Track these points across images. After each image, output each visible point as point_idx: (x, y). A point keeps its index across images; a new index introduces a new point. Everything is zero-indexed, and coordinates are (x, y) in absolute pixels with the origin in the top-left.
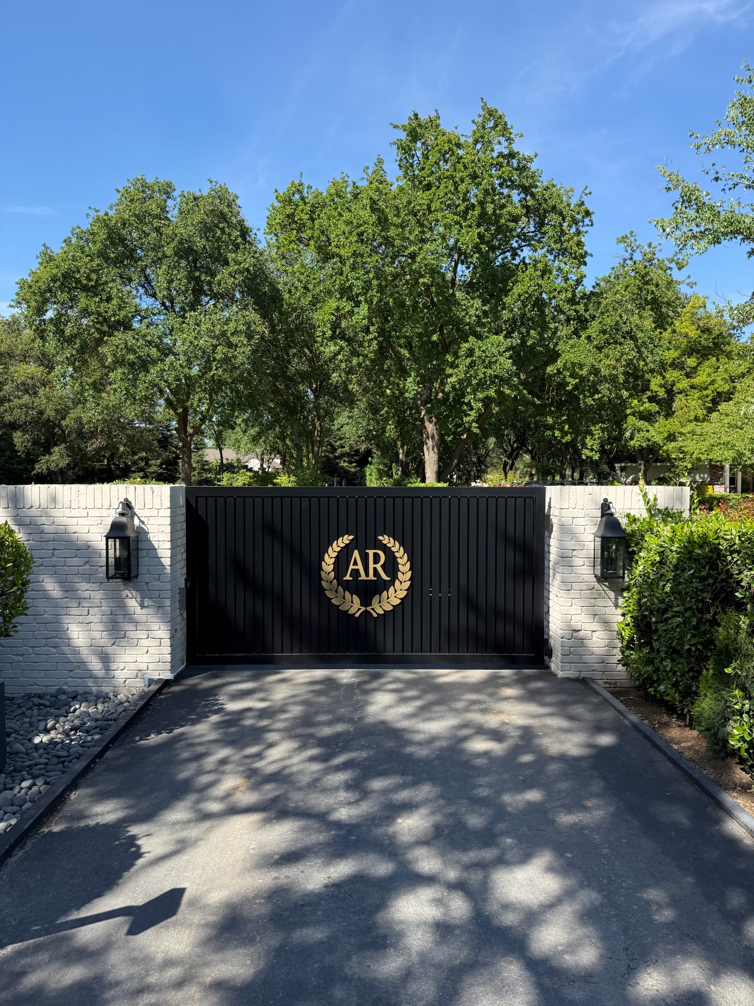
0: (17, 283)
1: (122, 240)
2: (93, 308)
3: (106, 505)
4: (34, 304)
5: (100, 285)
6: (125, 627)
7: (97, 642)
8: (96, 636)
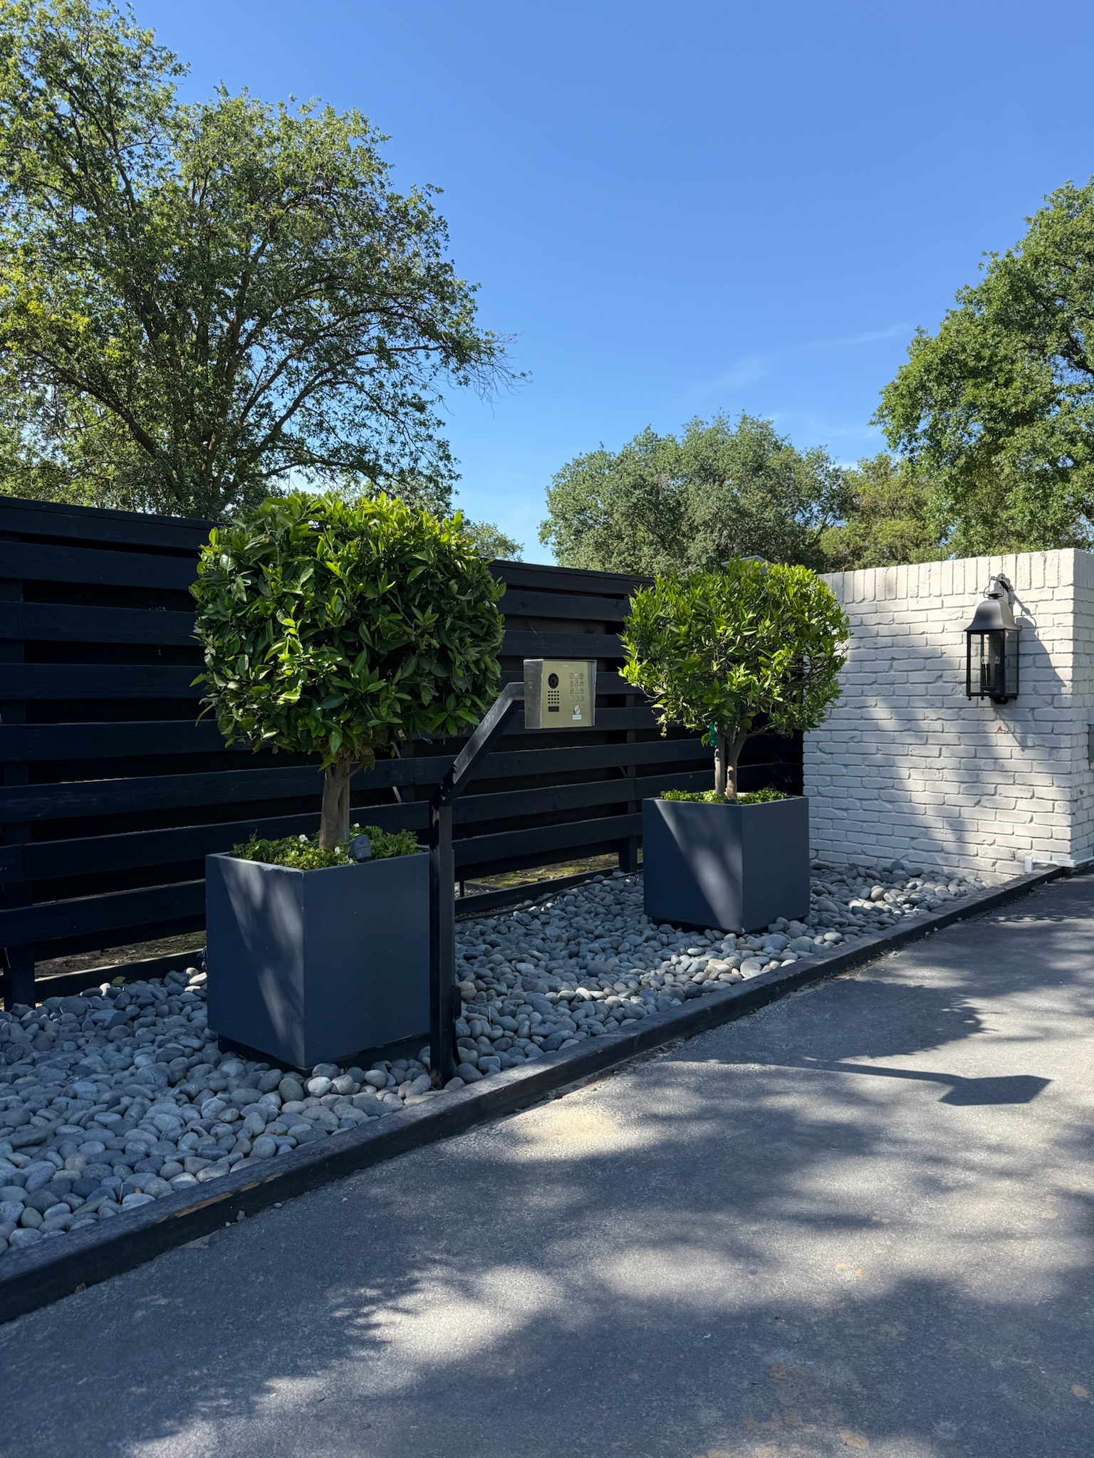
0: (882, 393)
3: (970, 588)
6: (996, 778)
7: (952, 799)
8: (951, 790)
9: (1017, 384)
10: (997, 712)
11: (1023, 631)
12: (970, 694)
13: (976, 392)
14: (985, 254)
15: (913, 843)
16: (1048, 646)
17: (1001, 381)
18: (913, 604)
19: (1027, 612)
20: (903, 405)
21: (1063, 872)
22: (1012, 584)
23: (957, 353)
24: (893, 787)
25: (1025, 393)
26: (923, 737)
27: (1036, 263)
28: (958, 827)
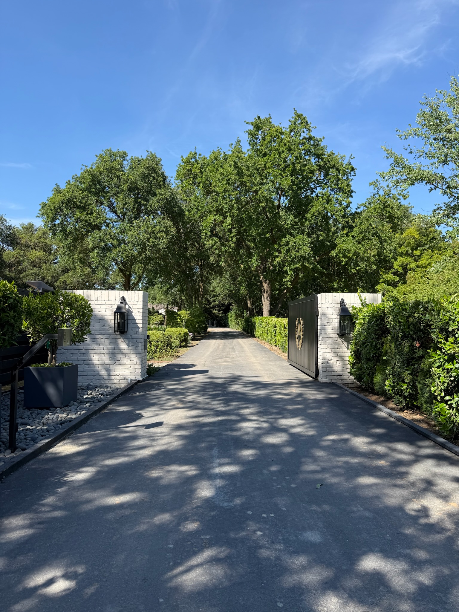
0: (40, 205)
1: (99, 182)
2: (83, 217)
3: (114, 299)
4: (51, 215)
5: (87, 205)
6: (120, 355)
7: (107, 363)
8: (106, 359)
9: (95, 214)
10: (121, 336)
11: (129, 312)
12: (115, 331)
13: (80, 215)
14: (83, 165)
15: (94, 377)
16: (136, 318)
17: (89, 212)
18: (96, 302)
19: (130, 308)
20: (52, 213)
21: (139, 381)
22: (126, 299)
23: (73, 199)
24: (88, 360)
25: (97, 219)
26: (98, 344)
27: (101, 174)
28: (108, 371)
